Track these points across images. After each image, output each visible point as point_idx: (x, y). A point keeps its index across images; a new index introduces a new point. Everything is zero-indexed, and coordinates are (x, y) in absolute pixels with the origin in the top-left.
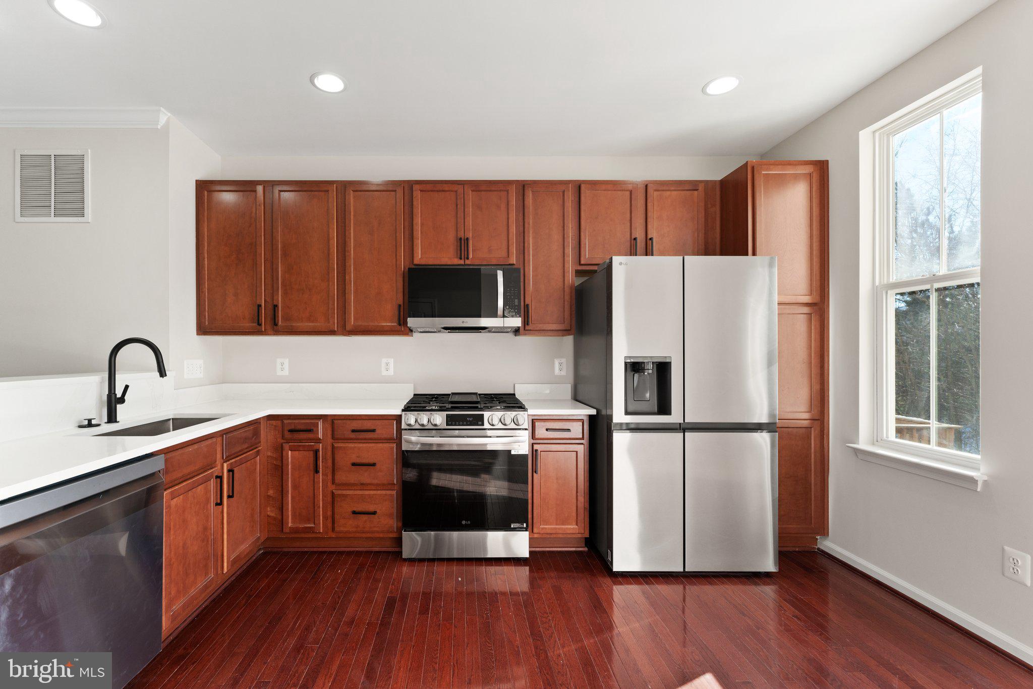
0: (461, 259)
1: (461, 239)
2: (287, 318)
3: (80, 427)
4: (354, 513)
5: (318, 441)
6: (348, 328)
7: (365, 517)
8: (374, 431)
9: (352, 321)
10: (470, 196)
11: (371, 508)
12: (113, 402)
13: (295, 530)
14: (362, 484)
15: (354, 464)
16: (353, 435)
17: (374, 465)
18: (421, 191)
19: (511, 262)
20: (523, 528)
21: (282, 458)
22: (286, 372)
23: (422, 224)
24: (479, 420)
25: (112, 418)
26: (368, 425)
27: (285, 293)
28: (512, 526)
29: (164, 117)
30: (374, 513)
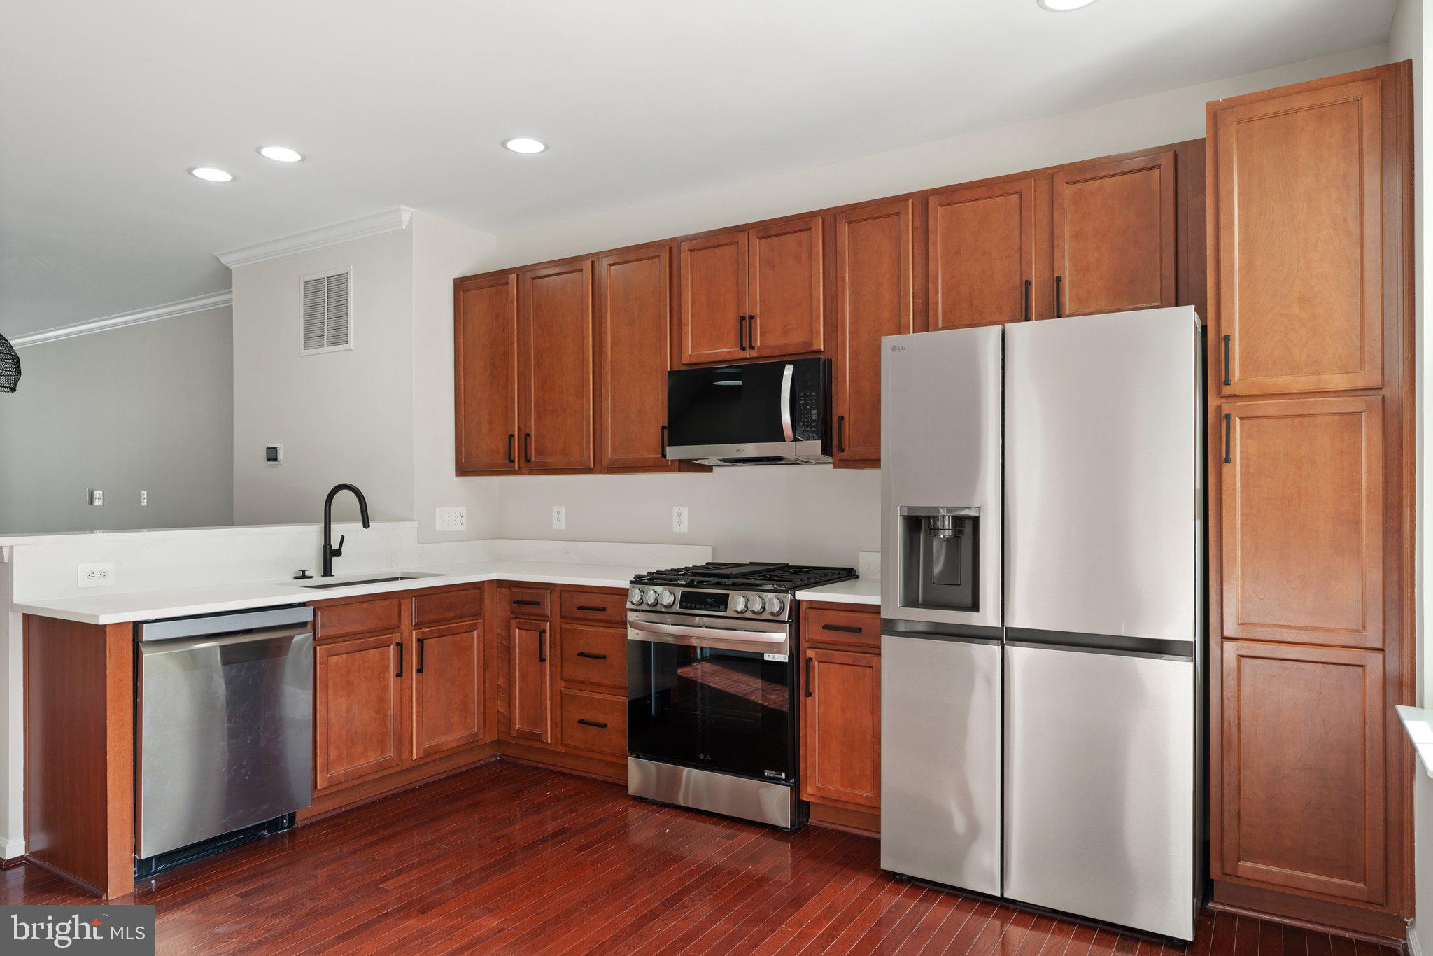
0: (743, 349)
1: (743, 318)
2: (540, 452)
3: (295, 578)
4: (582, 722)
5: (544, 618)
6: (605, 463)
7: (594, 730)
8: (604, 609)
9: (609, 454)
10: (758, 247)
11: (601, 718)
12: (330, 554)
13: (522, 735)
14: (592, 683)
15: (581, 655)
16: (580, 614)
17: (604, 657)
18: (691, 251)
19: (815, 348)
20: (781, 779)
21: (509, 637)
22: (563, 526)
23: (693, 301)
24: (722, 601)
25: (327, 571)
26: (597, 601)
27: (539, 418)
28: (766, 774)
29: (406, 214)
30: (605, 726)
